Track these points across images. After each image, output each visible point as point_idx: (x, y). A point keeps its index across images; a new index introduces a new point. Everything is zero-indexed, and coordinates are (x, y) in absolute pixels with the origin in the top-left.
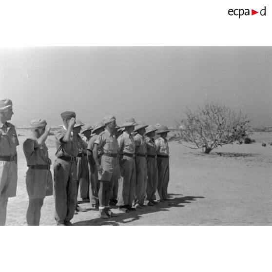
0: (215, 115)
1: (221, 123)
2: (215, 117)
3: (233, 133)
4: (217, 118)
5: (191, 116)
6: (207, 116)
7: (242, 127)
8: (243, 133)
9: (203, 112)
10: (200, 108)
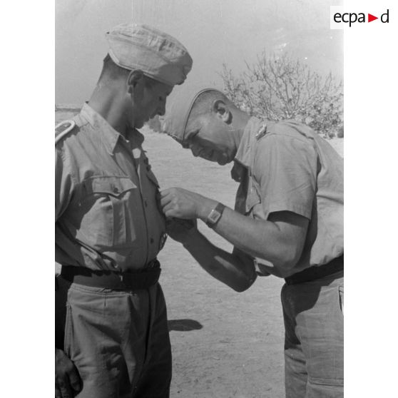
0: (280, 81)
1: (291, 97)
2: (281, 86)
3: (315, 116)
4: (284, 87)
5: (231, 84)
6: (264, 83)
7: (332, 105)
8: (334, 118)
9: (255, 74)
10: (251, 67)
